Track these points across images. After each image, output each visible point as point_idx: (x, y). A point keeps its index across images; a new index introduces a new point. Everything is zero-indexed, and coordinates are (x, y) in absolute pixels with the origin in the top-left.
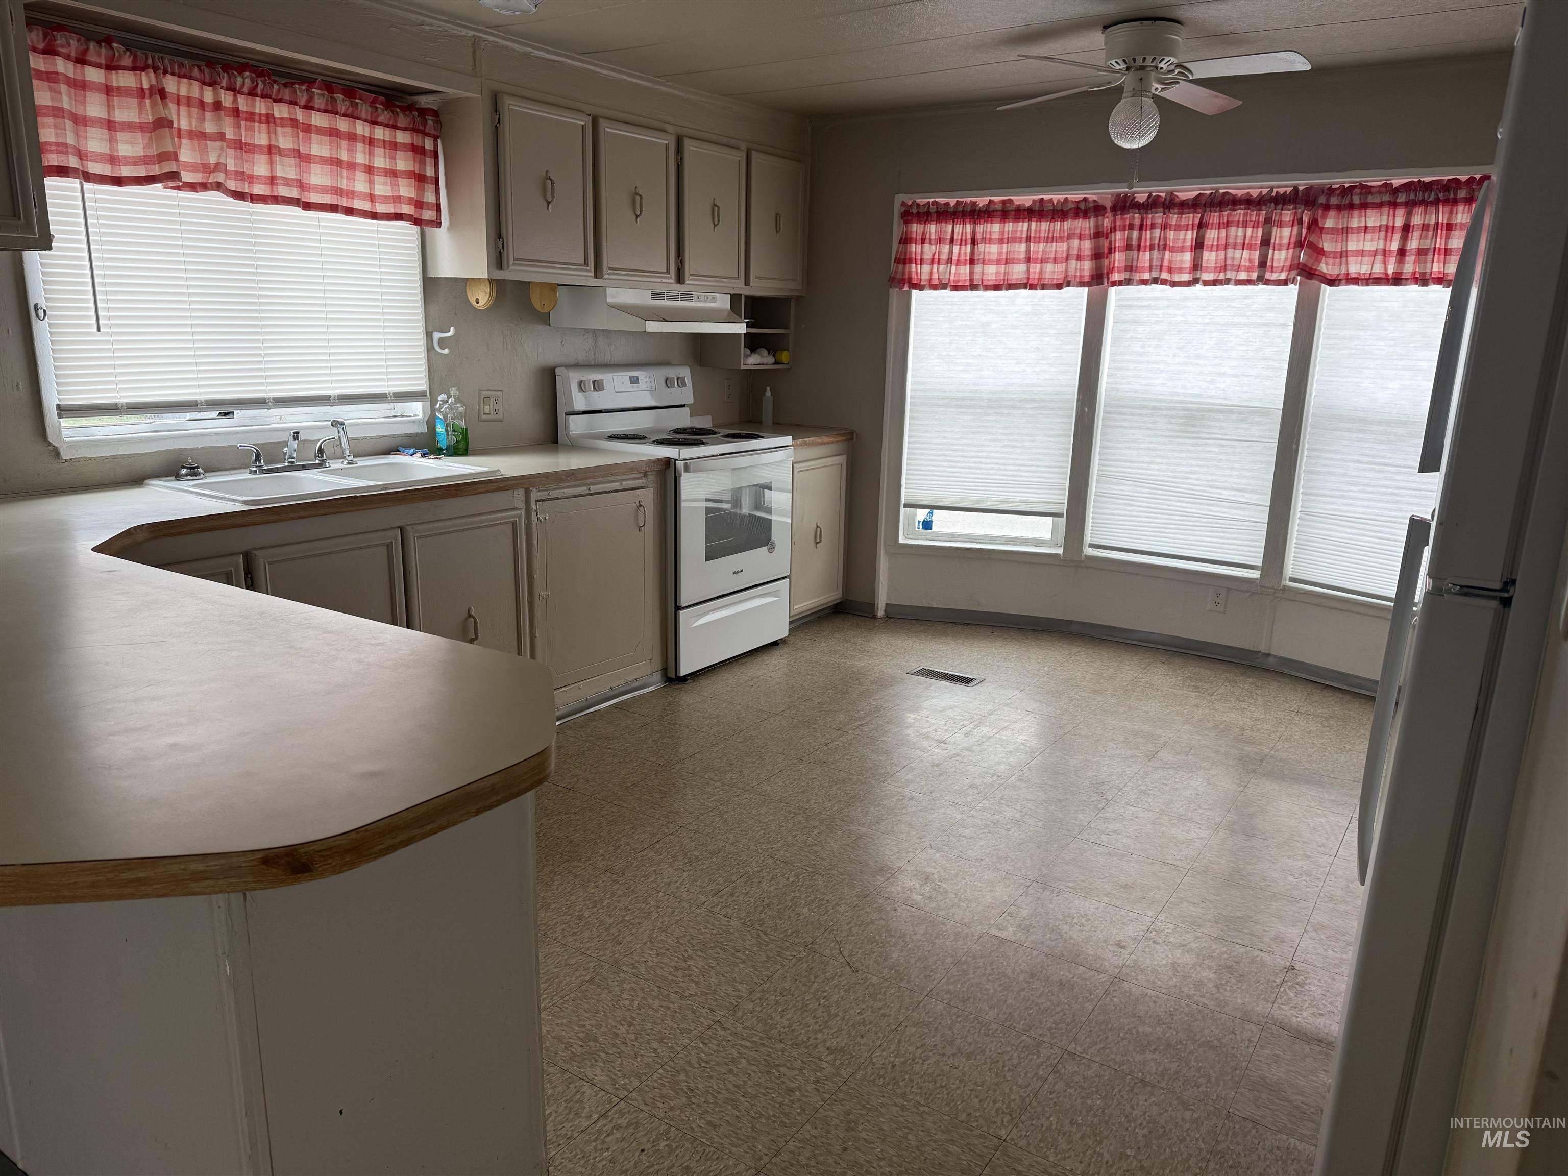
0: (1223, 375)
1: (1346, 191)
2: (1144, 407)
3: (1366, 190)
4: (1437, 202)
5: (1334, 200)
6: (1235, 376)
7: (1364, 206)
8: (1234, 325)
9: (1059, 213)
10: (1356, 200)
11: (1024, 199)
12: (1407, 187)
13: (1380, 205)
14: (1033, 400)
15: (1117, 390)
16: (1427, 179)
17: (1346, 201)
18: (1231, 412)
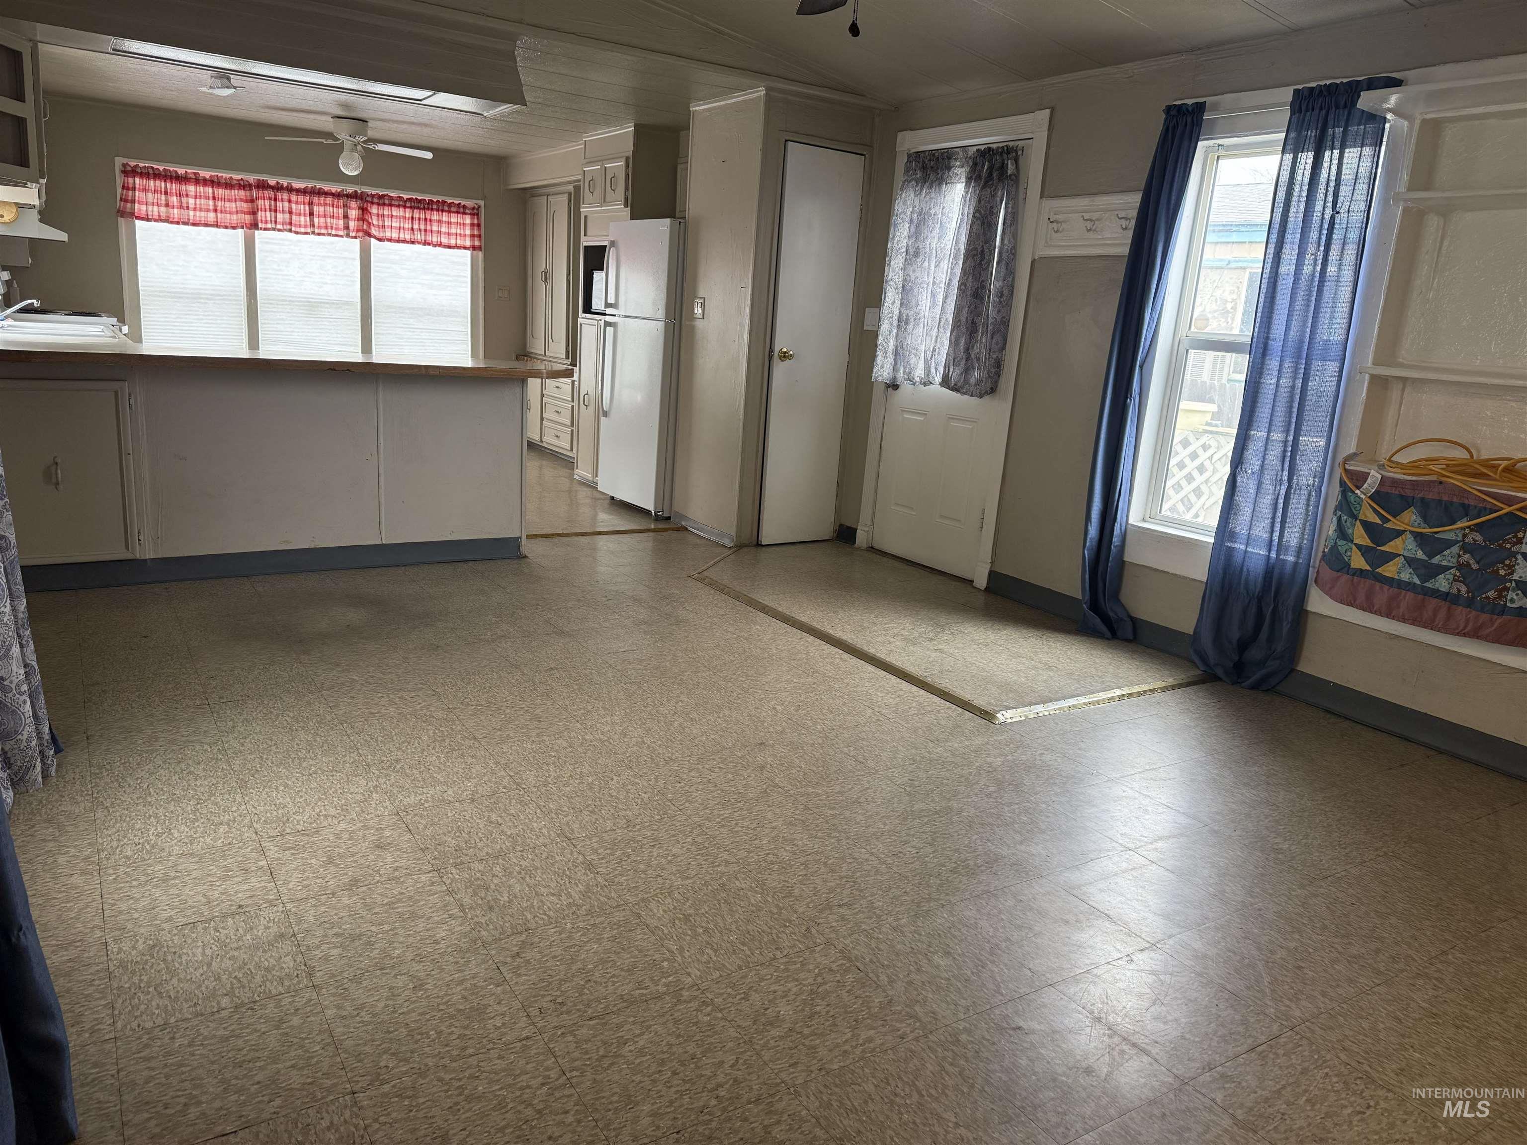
0: (326, 283)
1: (381, 197)
2: (283, 301)
3: (391, 198)
4: (424, 209)
5: (375, 200)
6: (332, 284)
7: (391, 205)
8: (328, 257)
9: (229, 185)
10: (387, 202)
11: (206, 174)
12: (410, 200)
13: (399, 206)
14: (219, 295)
15: (266, 290)
16: (419, 198)
17: (381, 201)
18: (333, 303)
